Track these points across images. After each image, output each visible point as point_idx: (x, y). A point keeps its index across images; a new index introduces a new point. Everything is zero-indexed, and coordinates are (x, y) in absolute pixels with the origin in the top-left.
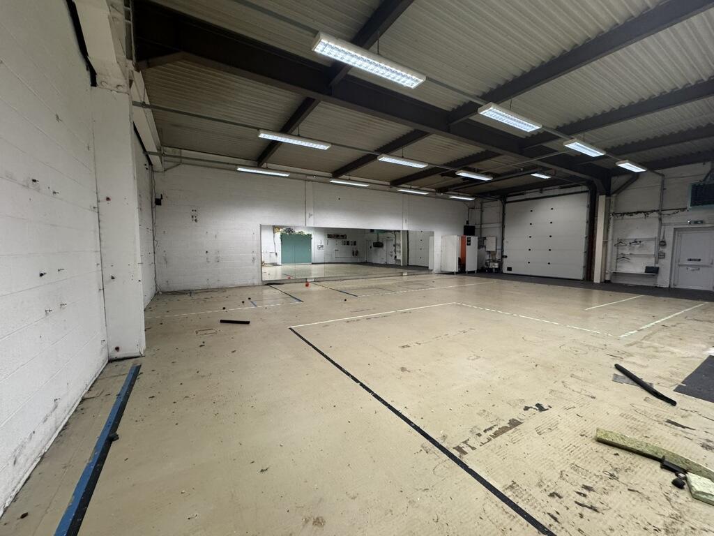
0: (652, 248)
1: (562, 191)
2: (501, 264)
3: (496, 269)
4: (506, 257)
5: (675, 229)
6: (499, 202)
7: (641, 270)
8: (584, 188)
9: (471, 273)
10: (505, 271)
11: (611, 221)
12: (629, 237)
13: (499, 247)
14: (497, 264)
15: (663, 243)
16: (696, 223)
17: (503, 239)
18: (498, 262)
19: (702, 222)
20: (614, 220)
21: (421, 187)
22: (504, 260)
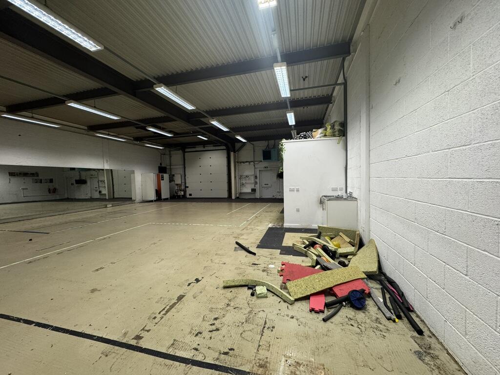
0: (252, 180)
1: (214, 148)
2: (185, 192)
3: (182, 195)
4: (188, 187)
5: (260, 170)
6: (180, 152)
7: (250, 191)
8: (224, 147)
9: (166, 200)
10: (188, 196)
11: (237, 166)
12: (244, 174)
13: (183, 181)
14: (182, 192)
15: (256, 177)
16: (265, 167)
17: (185, 176)
18: (183, 191)
19: (267, 167)
20: (238, 165)
21: (119, 135)
22: (187, 189)
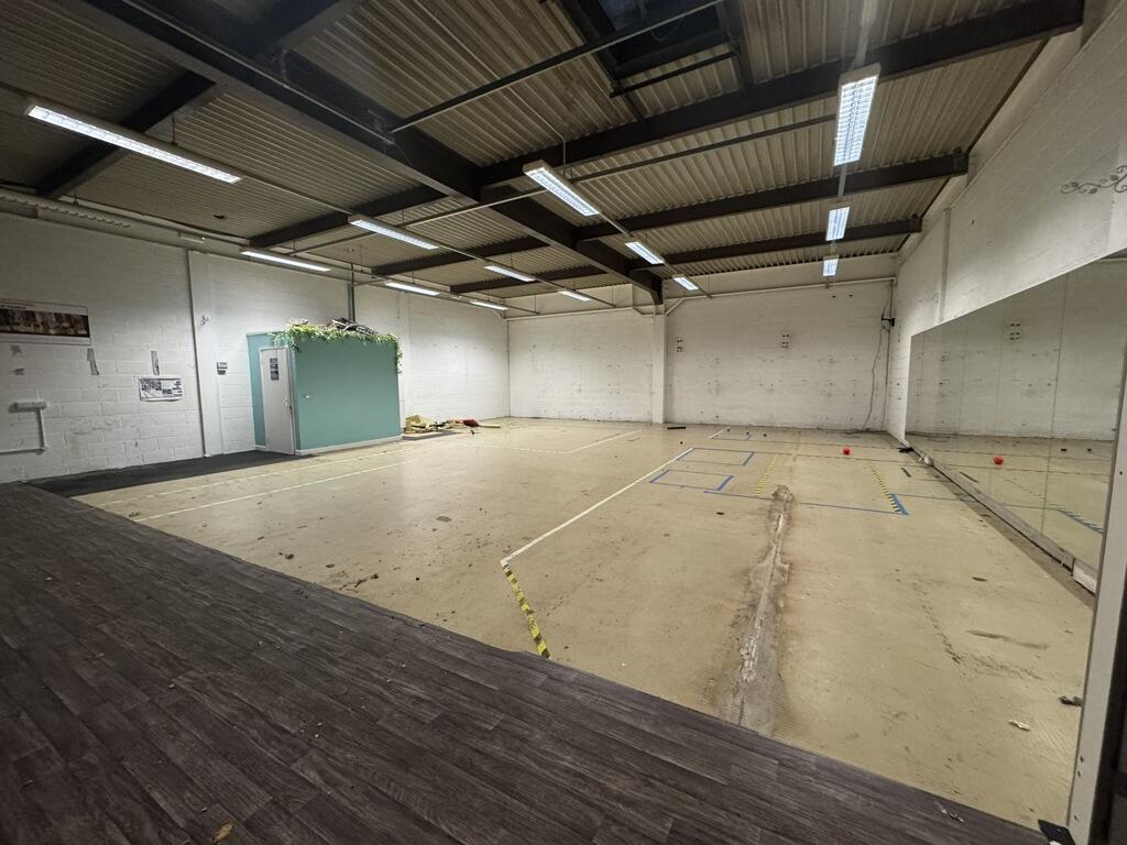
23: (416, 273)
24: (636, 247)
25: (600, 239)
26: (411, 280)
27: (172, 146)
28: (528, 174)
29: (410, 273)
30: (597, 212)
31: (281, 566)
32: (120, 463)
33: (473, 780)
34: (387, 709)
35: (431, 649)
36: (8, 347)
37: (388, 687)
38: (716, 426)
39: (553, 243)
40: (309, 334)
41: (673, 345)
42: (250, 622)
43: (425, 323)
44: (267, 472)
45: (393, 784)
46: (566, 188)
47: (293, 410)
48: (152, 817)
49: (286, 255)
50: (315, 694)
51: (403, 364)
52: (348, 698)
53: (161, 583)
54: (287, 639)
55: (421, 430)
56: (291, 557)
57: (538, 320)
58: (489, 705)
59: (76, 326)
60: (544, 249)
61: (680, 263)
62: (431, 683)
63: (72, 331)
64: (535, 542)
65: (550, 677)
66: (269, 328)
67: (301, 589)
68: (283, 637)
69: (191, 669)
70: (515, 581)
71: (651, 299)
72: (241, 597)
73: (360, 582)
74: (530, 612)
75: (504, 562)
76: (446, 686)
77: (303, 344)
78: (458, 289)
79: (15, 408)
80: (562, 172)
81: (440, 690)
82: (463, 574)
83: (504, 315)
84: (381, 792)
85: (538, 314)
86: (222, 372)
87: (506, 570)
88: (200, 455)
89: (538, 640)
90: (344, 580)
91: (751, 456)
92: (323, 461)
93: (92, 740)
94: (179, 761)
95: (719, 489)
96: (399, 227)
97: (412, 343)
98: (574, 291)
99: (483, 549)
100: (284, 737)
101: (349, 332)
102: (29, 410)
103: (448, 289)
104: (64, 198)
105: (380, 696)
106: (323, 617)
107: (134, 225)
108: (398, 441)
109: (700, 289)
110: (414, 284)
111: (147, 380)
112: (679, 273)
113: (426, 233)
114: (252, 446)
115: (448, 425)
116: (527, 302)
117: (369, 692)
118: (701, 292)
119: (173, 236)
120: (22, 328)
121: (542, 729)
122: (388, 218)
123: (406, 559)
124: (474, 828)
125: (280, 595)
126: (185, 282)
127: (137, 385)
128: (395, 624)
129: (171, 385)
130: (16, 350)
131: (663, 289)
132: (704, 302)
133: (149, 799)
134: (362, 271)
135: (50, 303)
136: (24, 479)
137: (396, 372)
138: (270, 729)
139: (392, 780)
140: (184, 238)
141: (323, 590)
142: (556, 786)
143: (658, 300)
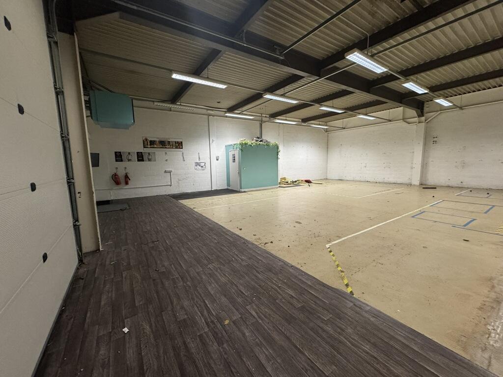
23: (288, 115)
24: (411, 86)
25: (386, 85)
26: (285, 118)
27: (208, 79)
28: (347, 57)
29: (285, 115)
30: (386, 70)
31: (238, 232)
32: (189, 191)
33: (318, 339)
34: (280, 297)
35: (296, 277)
36: (164, 152)
37: (279, 287)
38: (461, 188)
39: (357, 91)
40: (246, 144)
41: (430, 140)
42: (229, 250)
43: (291, 137)
44: (231, 197)
45: (284, 327)
46: (368, 60)
47: (240, 173)
48: (206, 309)
49: (239, 114)
50: (253, 283)
51: (280, 155)
52: (264, 288)
53: (203, 232)
54: (242, 260)
55: (286, 183)
56: (241, 229)
57: (344, 132)
58: (324, 308)
59: (179, 145)
60: (351, 95)
61: (440, 90)
62: (297, 292)
63: (178, 147)
64: (343, 239)
65: (355, 305)
66: (233, 143)
67: (245, 242)
68: (240, 258)
69: (213, 263)
70: (333, 255)
71: (416, 115)
72: (226, 241)
73: (266, 243)
74: (342, 272)
75: (328, 246)
76: (304, 294)
77: (244, 148)
78: (305, 120)
79: (166, 172)
80: (366, 52)
81: (301, 295)
82: (308, 248)
83: (326, 131)
84: (279, 329)
85: (344, 128)
86: (217, 160)
87: (329, 250)
88: (210, 190)
89: (347, 285)
90: (260, 242)
91: (492, 208)
92: (249, 194)
93: (189, 278)
94: (212, 292)
95: (465, 226)
96: (283, 95)
97: (284, 146)
98: (366, 115)
99: (317, 238)
100: (243, 296)
101: (260, 143)
102: (169, 172)
103: (301, 120)
104: (178, 103)
105: (276, 290)
106: (253, 254)
107: (195, 109)
108: (277, 188)
109: (454, 105)
110: (286, 120)
111: (197, 163)
112: (439, 97)
113: (293, 96)
114: (226, 187)
115: (298, 182)
116: (338, 123)
117: (272, 288)
118: (455, 106)
119: (204, 111)
120: (167, 147)
121: (351, 328)
122: (278, 92)
123: (283, 237)
124: (321, 360)
125: (238, 243)
126: (208, 127)
127: (194, 164)
128: (281, 263)
129: (203, 164)
130: (166, 153)
131: (425, 108)
132: (457, 112)
133: (205, 302)
134: (266, 117)
135: (173, 139)
136: (167, 194)
137: (277, 158)
138: (239, 291)
139: (283, 326)
140: (209, 112)
141: (253, 244)
142: (361, 358)
143: (421, 114)
